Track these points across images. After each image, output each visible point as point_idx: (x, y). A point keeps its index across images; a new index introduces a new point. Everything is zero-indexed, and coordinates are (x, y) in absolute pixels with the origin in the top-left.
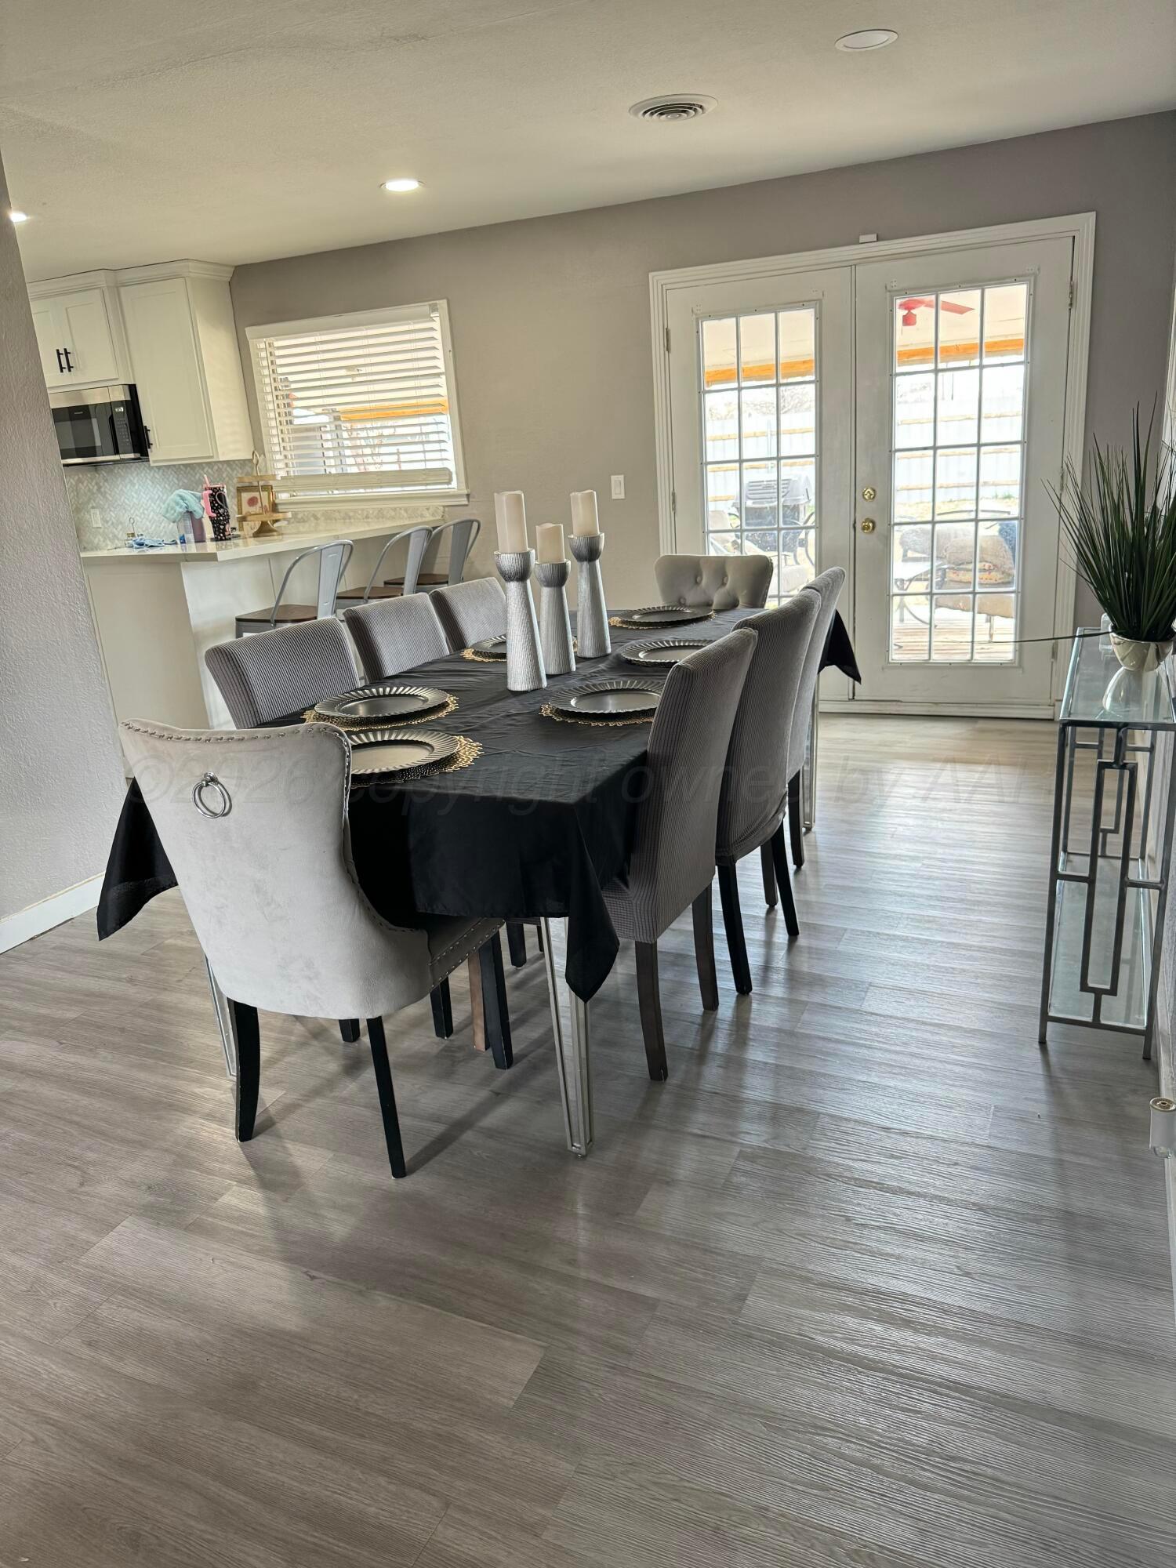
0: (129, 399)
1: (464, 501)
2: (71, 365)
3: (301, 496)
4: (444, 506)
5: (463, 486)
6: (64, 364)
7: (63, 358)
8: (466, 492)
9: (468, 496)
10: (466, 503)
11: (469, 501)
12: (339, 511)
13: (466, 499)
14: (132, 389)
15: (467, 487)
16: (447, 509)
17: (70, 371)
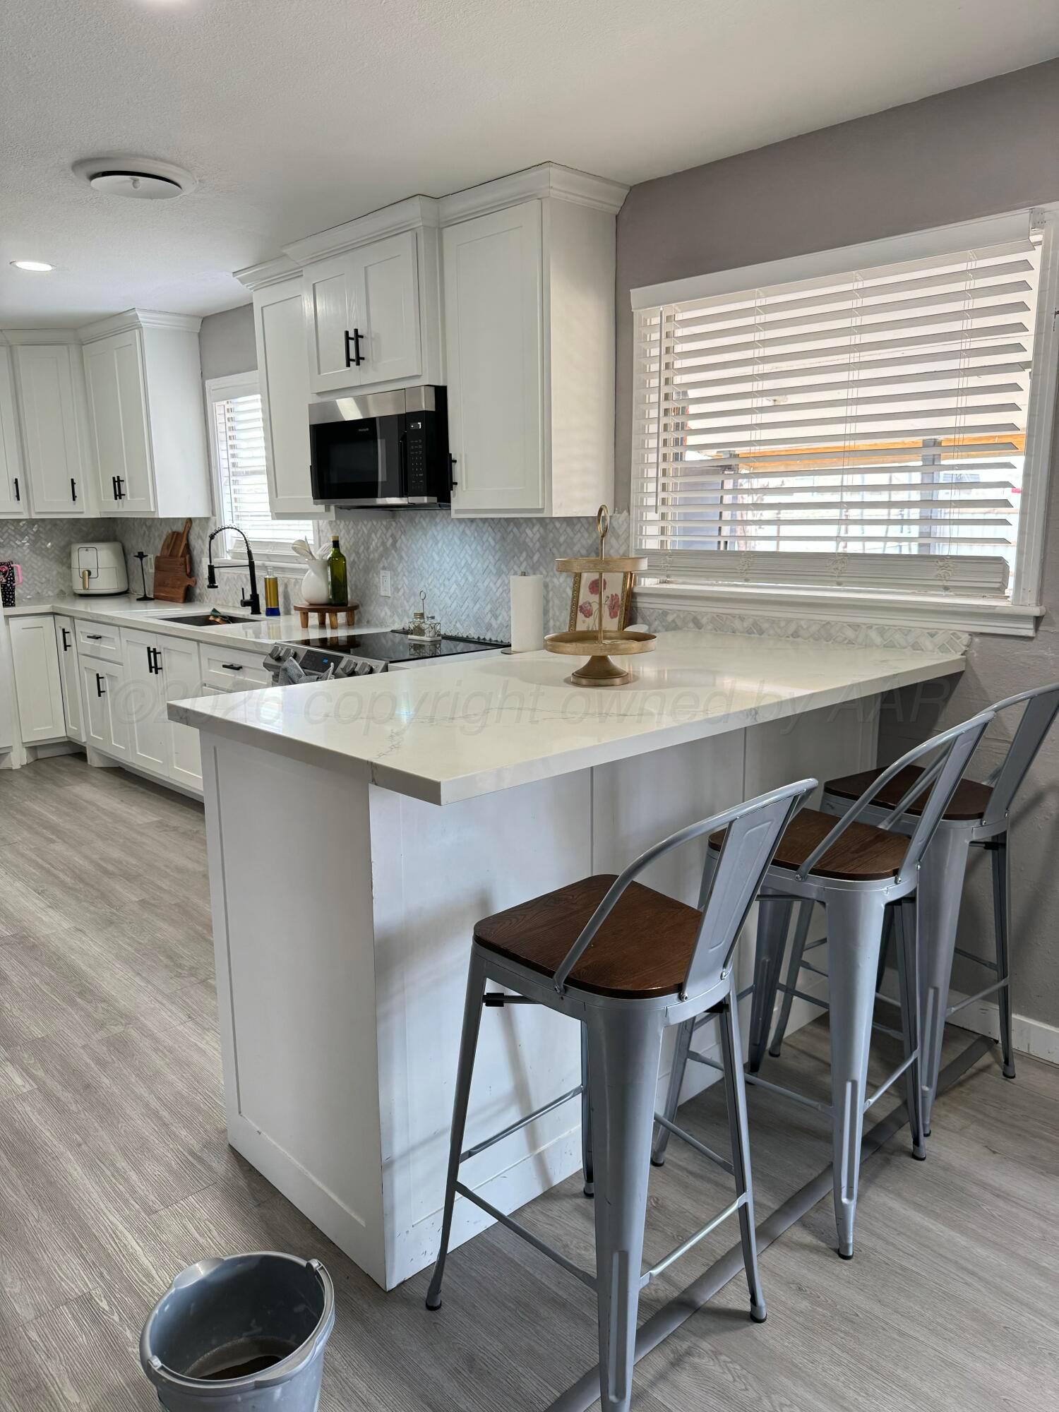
0: (433, 409)
1: (1027, 629)
2: (361, 356)
3: (679, 585)
4: (972, 634)
5: (1031, 598)
6: (353, 356)
7: (352, 343)
8: (1036, 611)
9: (1038, 620)
10: (1031, 633)
11: (1036, 629)
12: (742, 618)
13: (1031, 626)
14: (441, 393)
15: (1040, 602)
16: (977, 640)
17: (358, 364)
